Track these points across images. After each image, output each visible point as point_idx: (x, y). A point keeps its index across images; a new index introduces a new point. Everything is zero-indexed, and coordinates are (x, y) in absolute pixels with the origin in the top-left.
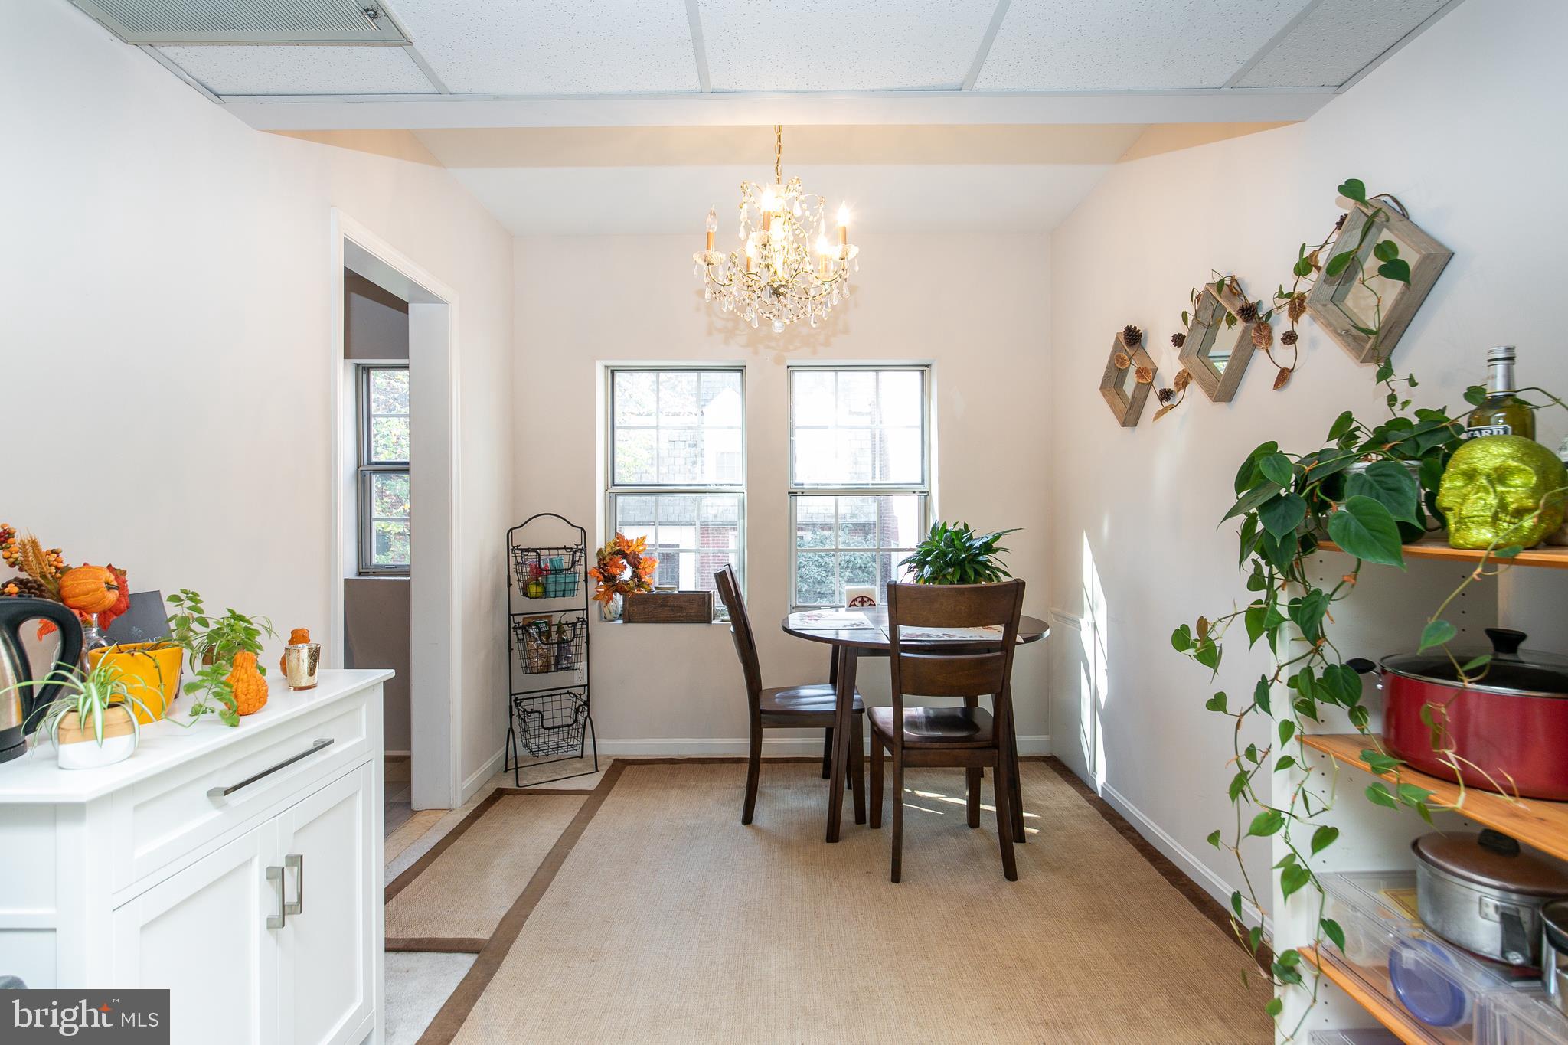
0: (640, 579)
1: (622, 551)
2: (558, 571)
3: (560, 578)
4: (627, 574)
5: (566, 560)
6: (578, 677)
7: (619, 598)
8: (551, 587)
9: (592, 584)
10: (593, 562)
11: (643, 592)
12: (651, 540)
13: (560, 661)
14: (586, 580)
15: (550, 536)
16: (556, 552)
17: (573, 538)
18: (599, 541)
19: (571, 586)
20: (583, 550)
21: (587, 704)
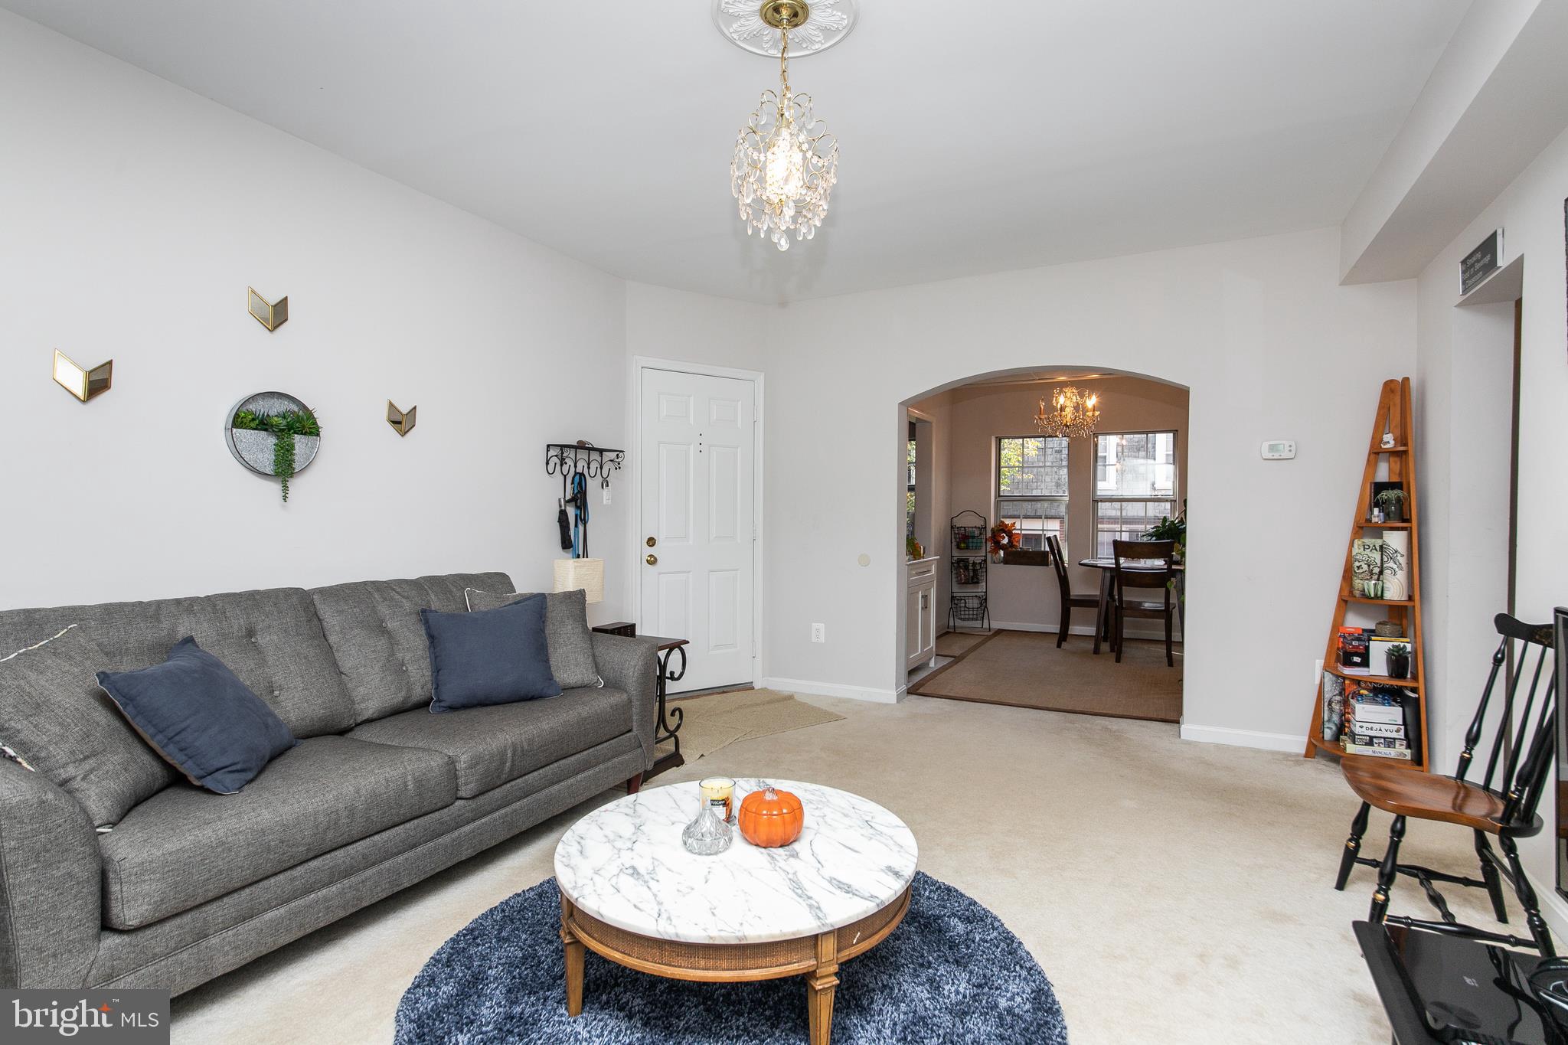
0: (1012, 543)
1: (1002, 529)
2: (973, 537)
3: (975, 540)
4: (1005, 541)
5: (977, 532)
6: (982, 587)
7: (1002, 553)
8: (971, 545)
9: (989, 544)
10: (989, 534)
11: (1014, 549)
12: (1018, 526)
13: (974, 580)
14: (986, 542)
15: (969, 522)
16: (971, 529)
17: (980, 523)
18: (992, 523)
19: (979, 544)
20: (985, 527)
21: (986, 599)
